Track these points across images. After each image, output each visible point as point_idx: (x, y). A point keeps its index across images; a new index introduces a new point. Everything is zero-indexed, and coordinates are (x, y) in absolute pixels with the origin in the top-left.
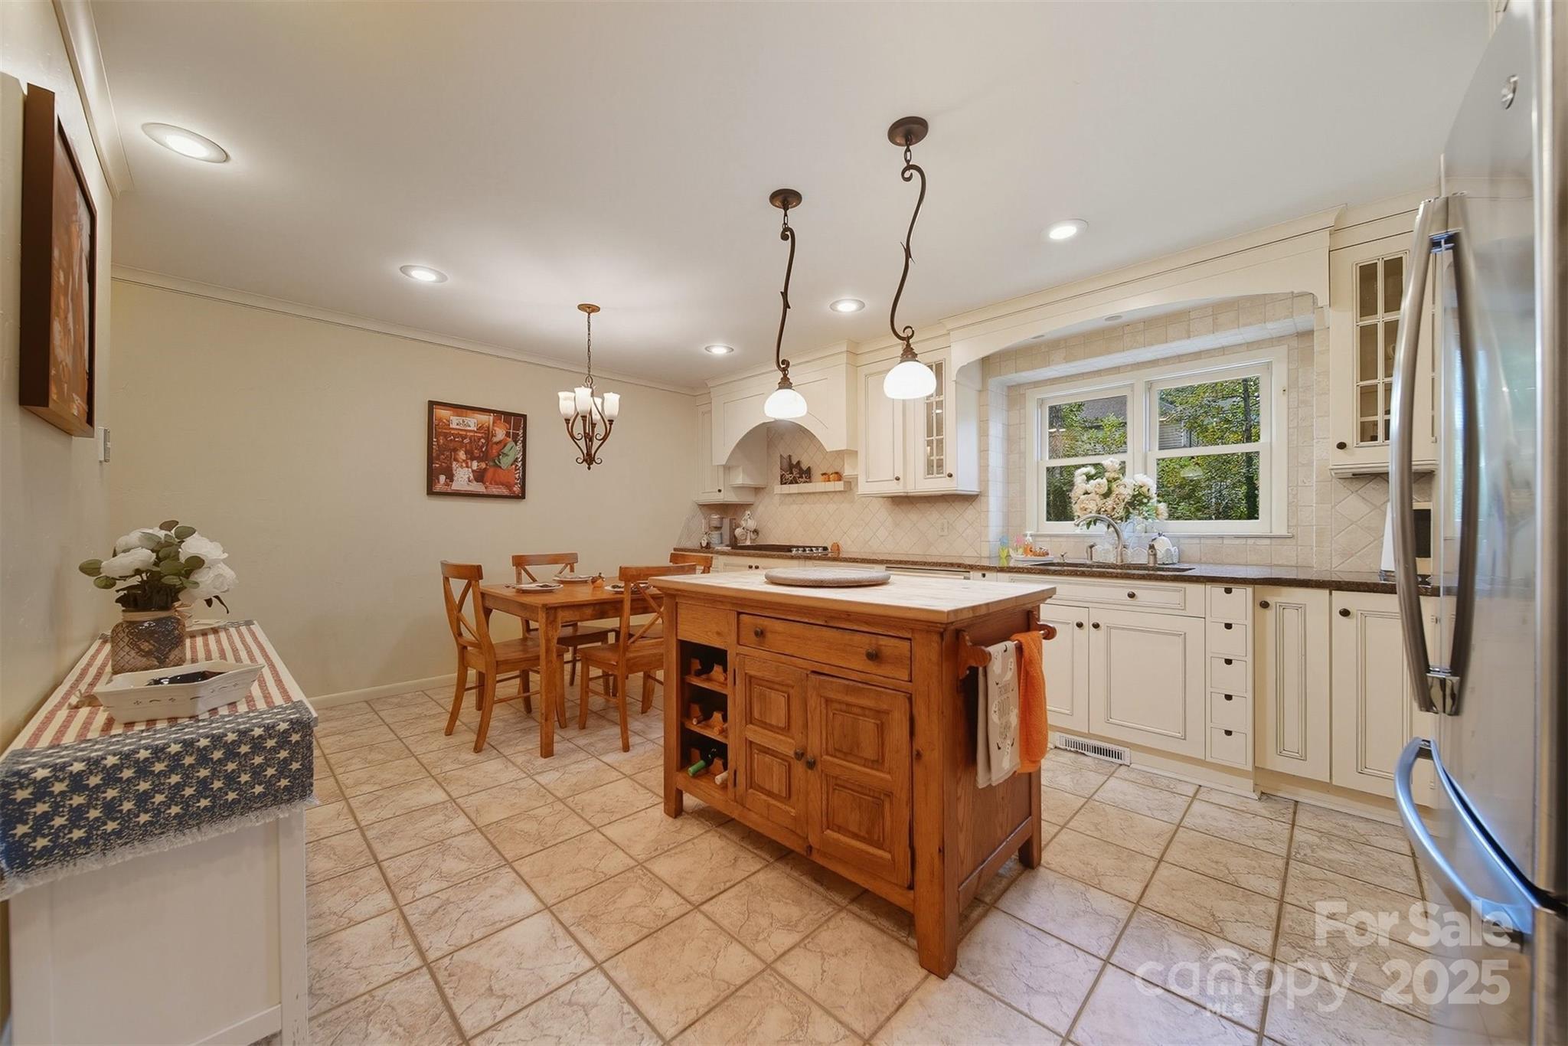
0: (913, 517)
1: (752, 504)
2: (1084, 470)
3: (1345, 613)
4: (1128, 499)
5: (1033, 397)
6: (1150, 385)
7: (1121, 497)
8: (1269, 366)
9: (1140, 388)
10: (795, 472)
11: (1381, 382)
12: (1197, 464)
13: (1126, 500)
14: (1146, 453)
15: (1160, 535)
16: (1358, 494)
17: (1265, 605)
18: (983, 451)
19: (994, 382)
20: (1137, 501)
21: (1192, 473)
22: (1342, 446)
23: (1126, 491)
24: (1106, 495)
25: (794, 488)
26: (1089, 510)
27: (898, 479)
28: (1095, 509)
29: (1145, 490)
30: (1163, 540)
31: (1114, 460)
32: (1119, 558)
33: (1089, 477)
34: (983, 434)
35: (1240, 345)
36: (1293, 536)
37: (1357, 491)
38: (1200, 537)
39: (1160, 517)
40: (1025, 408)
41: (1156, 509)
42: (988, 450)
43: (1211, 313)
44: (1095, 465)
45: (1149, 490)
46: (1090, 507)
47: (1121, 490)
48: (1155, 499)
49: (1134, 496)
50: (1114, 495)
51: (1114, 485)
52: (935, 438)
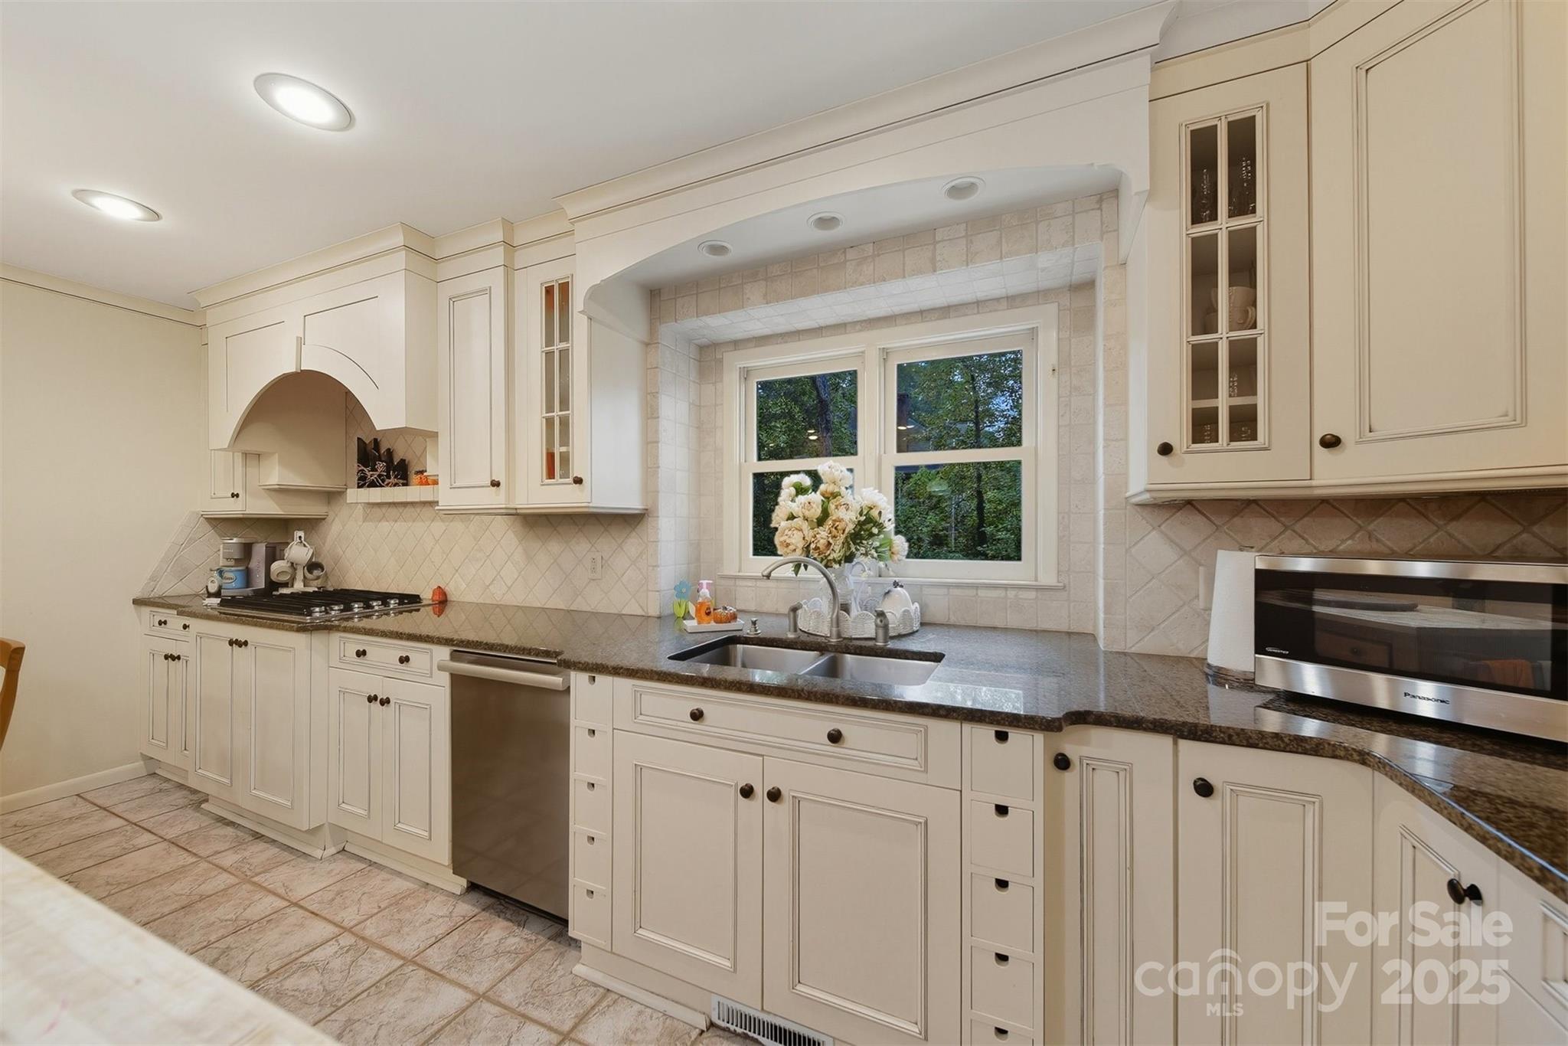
0: (554, 550)
1: (324, 519)
2: (794, 478)
3: (1204, 789)
4: (850, 528)
5: (735, 362)
6: (886, 354)
7: (841, 526)
8: (1033, 333)
9: (873, 357)
10: (381, 466)
11: (1225, 336)
12: (942, 478)
13: (846, 532)
14: (880, 456)
15: (896, 584)
16: (1162, 532)
17: (1062, 763)
18: (650, 443)
19: (668, 331)
20: (865, 529)
21: (937, 487)
22: (1166, 449)
23: (848, 518)
24: (820, 522)
25: (376, 495)
26: (791, 547)
27: (496, 484)
28: (801, 544)
29: (874, 513)
30: (899, 593)
31: (833, 464)
32: (834, 629)
33: (800, 490)
34: (650, 414)
35: (998, 300)
36: (1065, 587)
37: (1159, 526)
38: (948, 586)
39: (896, 557)
40: (722, 381)
41: (890, 544)
42: (657, 442)
43: (964, 234)
44: (809, 473)
45: (880, 513)
46: (793, 541)
47: (841, 513)
48: (890, 527)
49: (860, 524)
50: (830, 522)
51: (832, 506)
52: (557, 413)
